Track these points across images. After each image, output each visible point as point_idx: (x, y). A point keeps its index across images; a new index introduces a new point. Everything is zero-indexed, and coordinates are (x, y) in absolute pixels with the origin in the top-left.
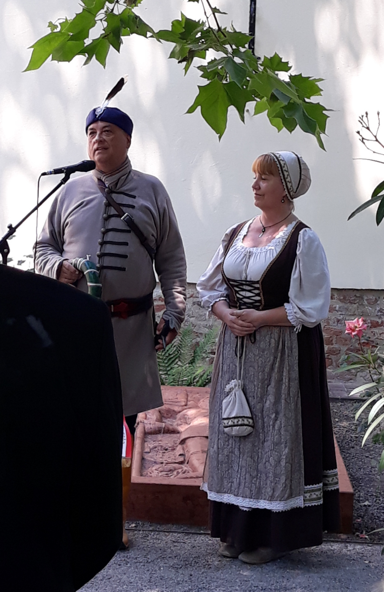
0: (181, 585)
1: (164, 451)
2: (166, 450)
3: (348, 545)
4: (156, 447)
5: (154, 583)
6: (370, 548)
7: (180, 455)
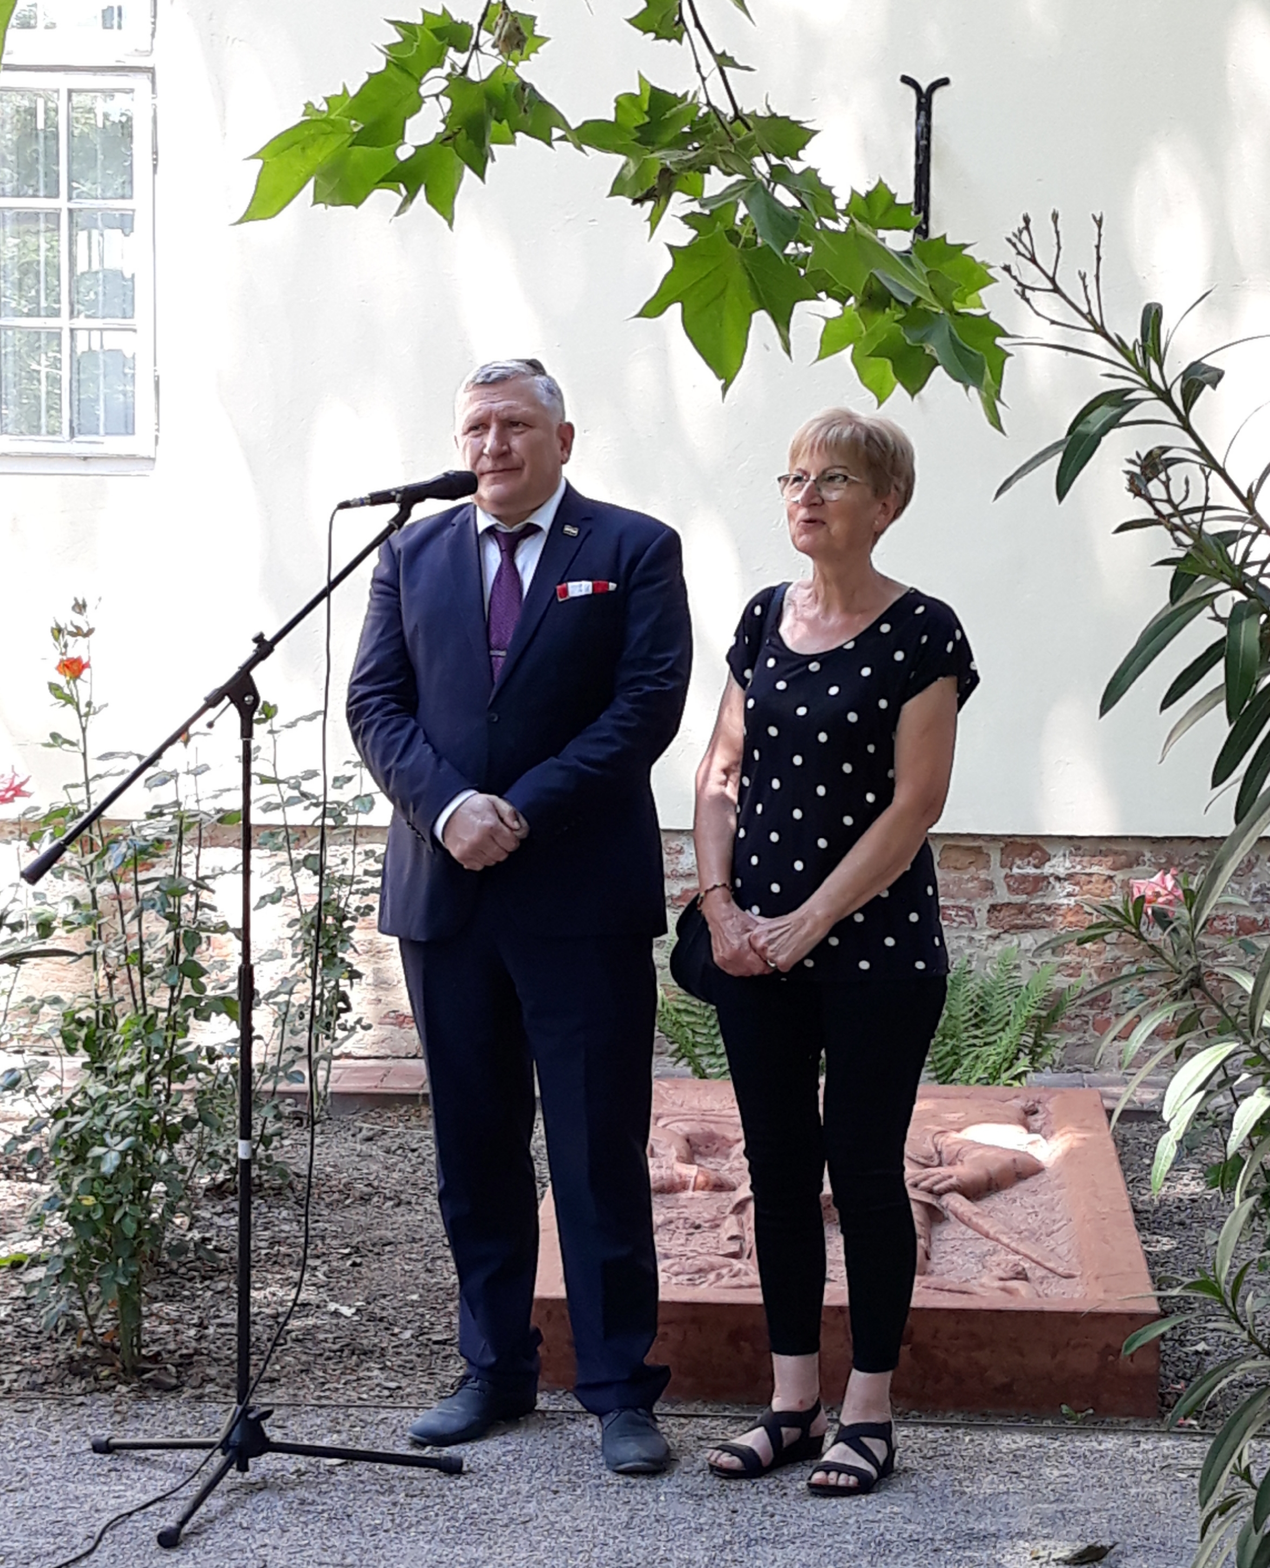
0: (705, 1534)
1: (692, 1230)
2: (698, 1227)
3: (1142, 1439)
4: (671, 1222)
5: (637, 1529)
6: (1196, 1444)
7: (732, 1238)
